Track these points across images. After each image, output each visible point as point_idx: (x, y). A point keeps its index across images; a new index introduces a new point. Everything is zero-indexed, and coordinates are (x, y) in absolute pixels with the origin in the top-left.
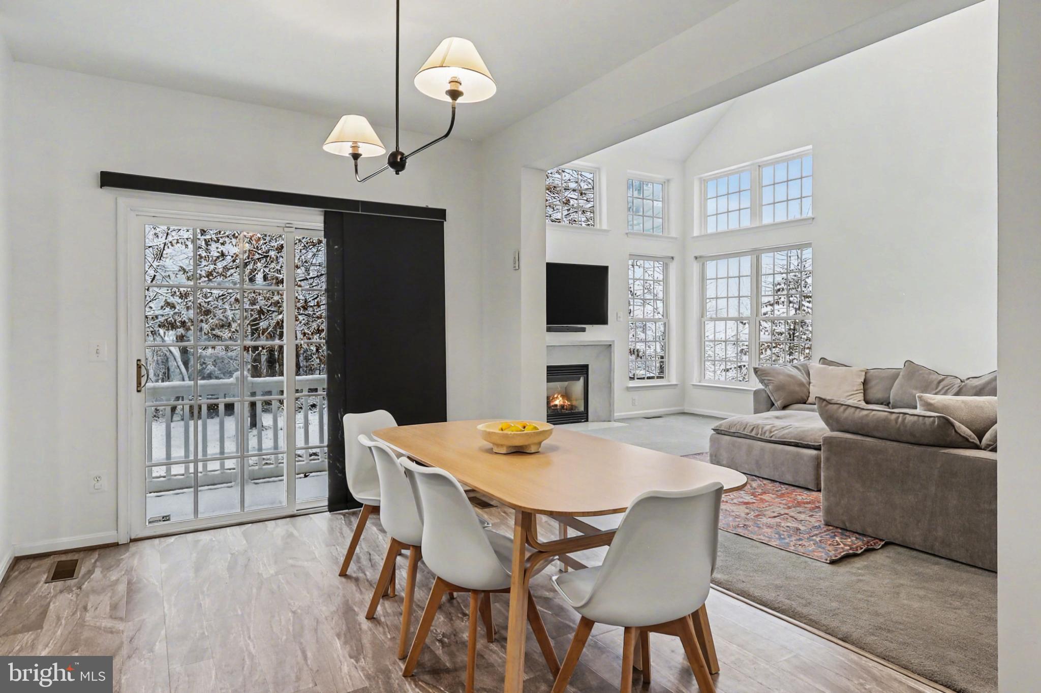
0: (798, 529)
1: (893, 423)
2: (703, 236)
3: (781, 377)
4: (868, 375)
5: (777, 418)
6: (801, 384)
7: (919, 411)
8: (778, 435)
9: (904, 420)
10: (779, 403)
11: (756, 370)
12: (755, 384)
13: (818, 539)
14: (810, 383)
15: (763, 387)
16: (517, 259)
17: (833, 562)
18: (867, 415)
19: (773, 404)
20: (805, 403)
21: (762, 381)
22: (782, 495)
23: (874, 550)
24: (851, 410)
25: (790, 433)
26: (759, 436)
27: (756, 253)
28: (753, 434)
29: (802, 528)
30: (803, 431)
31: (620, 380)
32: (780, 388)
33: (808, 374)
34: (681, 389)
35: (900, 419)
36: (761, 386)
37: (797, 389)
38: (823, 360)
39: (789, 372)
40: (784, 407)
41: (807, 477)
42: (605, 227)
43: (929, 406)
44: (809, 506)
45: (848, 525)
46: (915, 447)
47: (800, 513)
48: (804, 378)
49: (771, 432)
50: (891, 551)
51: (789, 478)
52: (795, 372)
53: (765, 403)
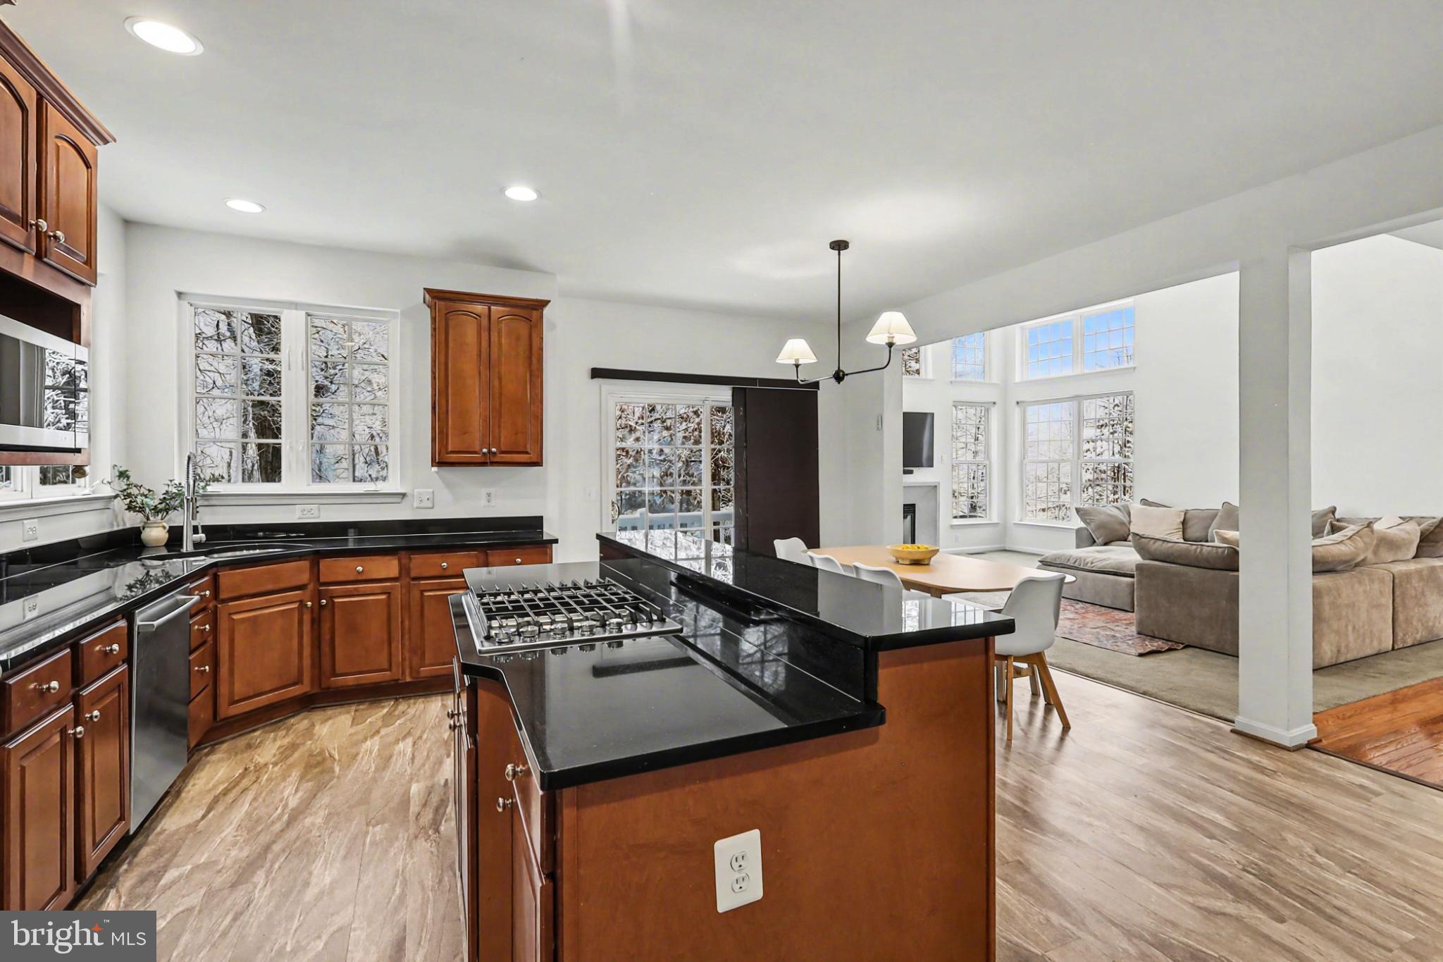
0: (1114, 636)
1: (1193, 552)
2: (1026, 382)
3: (1103, 517)
4: (1188, 515)
5: (1098, 552)
6: (1123, 524)
7: (1217, 543)
8: (1098, 566)
9: (1201, 550)
10: (1100, 540)
11: (1078, 510)
12: (1078, 523)
13: (1130, 642)
14: (1130, 522)
15: (1085, 526)
16: (880, 421)
17: (1141, 655)
18: (1172, 547)
19: (1095, 542)
20: (1126, 540)
21: (1084, 521)
22: (1101, 615)
23: (1176, 649)
24: (1159, 543)
25: (1108, 564)
26: (1081, 567)
27: (1078, 398)
28: (1076, 565)
29: (1118, 635)
30: (1121, 563)
31: (945, 519)
32: (1101, 526)
33: (1129, 516)
34: (1003, 528)
35: (1198, 550)
36: (1082, 525)
37: (1118, 527)
38: (1145, 502)
39: (1111, 513)
40: (1106, 544)
41: (1123, 601)
42: (930, 376)
43: (1224, 540)
44: (1124, 622)
45: (1156, 633)
46: (1210, 571)
47: (1117, 626)
48: (1125, 517)
49: (1092, 563)
50: (1190, 651)
51: (1108, 602)
52: (1116, 512)
53: (1086, 539)
